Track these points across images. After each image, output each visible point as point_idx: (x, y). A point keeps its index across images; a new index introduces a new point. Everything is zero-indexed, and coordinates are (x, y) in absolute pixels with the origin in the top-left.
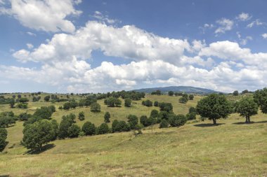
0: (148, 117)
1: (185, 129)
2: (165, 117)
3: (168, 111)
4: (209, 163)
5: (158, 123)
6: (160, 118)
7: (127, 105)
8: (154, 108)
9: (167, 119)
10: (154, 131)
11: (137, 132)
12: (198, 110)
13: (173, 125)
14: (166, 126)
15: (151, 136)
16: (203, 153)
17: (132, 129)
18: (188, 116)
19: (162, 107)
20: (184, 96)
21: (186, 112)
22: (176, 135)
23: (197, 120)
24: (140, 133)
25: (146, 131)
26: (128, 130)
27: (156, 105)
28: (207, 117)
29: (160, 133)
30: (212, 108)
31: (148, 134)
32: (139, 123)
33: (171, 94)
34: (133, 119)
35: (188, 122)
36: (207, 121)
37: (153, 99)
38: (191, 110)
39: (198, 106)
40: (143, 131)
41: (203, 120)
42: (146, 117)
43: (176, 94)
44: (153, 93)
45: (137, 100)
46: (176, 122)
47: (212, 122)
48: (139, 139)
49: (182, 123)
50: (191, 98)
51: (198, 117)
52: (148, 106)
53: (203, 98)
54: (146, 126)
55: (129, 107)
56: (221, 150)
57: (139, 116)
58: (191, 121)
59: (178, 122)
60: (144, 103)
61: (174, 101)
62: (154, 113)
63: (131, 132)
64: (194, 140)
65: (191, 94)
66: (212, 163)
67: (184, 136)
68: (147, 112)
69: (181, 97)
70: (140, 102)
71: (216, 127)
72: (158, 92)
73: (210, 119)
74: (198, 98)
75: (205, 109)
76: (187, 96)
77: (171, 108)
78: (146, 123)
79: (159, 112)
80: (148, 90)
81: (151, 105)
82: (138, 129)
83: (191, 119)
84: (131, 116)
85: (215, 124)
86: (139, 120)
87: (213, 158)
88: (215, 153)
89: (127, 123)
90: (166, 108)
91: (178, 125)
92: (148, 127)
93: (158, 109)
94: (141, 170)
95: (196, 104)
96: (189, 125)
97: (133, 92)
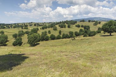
0: (78, 32)
1: (95, 38)
2: (86, 32)
3: (87, 29)
4: (106, 52)
5: (82, 35)
6: (84, 33)
7: (69, 27)
8: (81, 28)
9: (87, 33)
10: (81, 38)
11: (73, 38)
12: (102, 29)
13: (90, 36)
14: (86, 36)
15: (79, 40)
16: (103, 48)
17: (71, 37)
18: (97, 31)
19: (85, 27)
20: (96, 22)
21: (96, 30)
22: (91, 40)
23: (102, 33)
24: (74, 39)
25: (77, 38)
26: (69, 38)
27: (82, 27)
28: (106, 32)
29: (83, 39)
30: (110, 27)
31: (78, 40)
32: (74, 35)
33: (89, 21)
34: (71, 33)
35: (97, 34)
36: (107, 34)
37: (81, 24)
38: (99, 29)
39: (102, 27)
40: (76, 38)
41: (105, 33)
42: (77, 32)
43: (92, 21)
44: (81, 21)
45: (73, 24)
46: (91, 34)
47: (109, 34)
48: (74, 41)
49: (94, 35)
50: (100, 23)
51: (102, 32)
52: (78, 27)
53: (105, 23)
54: (77, 36)
55: (69, 28)
56: (113, 47)
57: (74, 32)
58: (99, 34)
59: (92, 34)
60: (76, 26)
61: (91, 24)
62: (81, 30)
63: (71, 39)
64: (99, 42)
65: (100, 21)
66: (107, 52)
67: (94, 40)
68: (78, 30)
69: (94, 22)
70: (74, 25)
71: (111, 36)
72: (83, 21)
73: (108, 33)
74: (103, 23)
75: (106, 28)
76: (97, 22)
77: (89, 28)
78: (77, 35)
79: (83, 30)
80: (78, 20)
81: (80, 27)
82: (74, 37)
83: (98, 33)
84: (70, 31)
85: (110, 35)
86: (74, 34)
87: (108, 50)
88: (109, 48)
89: (69, 35)
90: (87, 28)
91: (92, 36)
92: (78, 37)
93: (83, 28)
94: (75, 53)
95: (102, 26)
96: (98, 36)
97: (72, 21)
